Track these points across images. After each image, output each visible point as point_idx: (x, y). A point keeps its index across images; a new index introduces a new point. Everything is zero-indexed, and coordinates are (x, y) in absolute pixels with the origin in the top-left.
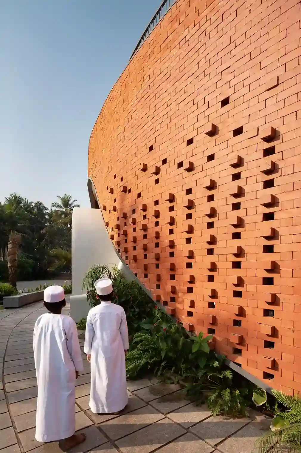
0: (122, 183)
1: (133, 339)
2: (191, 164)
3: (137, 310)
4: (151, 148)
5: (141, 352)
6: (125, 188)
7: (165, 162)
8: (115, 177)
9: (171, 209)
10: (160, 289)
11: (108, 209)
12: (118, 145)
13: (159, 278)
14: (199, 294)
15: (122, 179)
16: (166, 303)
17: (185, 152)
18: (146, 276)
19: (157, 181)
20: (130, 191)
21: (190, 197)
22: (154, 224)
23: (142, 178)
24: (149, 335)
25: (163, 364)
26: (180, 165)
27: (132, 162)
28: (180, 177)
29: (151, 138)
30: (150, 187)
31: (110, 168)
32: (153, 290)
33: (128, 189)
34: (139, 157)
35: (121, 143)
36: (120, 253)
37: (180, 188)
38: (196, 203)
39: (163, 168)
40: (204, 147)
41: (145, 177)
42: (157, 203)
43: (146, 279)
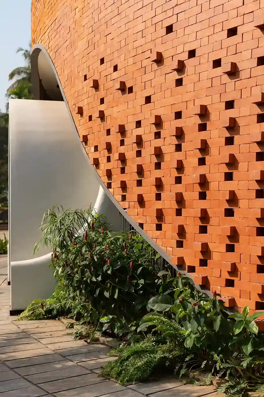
0: (115, 75)
1: (139, 324)
2: (234, 66)
3: (142, 281)
4: (169, 29)
5: (153, 343)
6: (123, 84)
7: (192, 54)
8: (102, 61)
9: (203, 127)
10: (182, 247)
11: (86, 114)
12: (109, 10)
13: (181, 231)
14: (242, 254)
15: (116, 68)
16: (192, 269)
17: (225, 45)
18: (159, 227)
19: (179, 83)
20: (131, 90)
21: (232, 113)
22: (174, 148)
23: (153, 73)
24: (166, 319)
25: (187, 359)
26: (217, 63)
27: (137, 44)
28: (216, 82)
29: (170, 13)
30: (168, 89)
31: (91, 44)
32: (171, 249)
33: (128, 85)
34: (149, 38)
35: (114, 7)
36: (110, 189)
37: (216, 98)
38: (241, 122)
39: (190, 64)
40: (253, 44)
41: (158, 72)
42: (178, 115)
43: (159, 232)
